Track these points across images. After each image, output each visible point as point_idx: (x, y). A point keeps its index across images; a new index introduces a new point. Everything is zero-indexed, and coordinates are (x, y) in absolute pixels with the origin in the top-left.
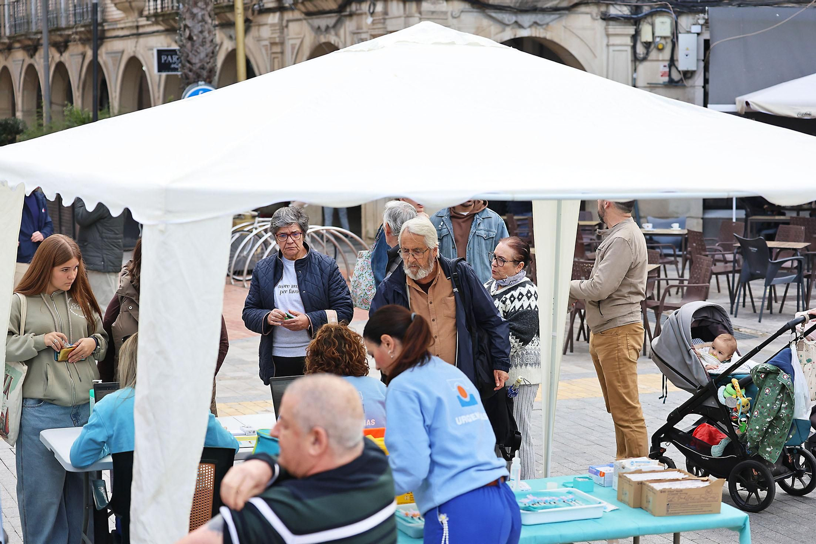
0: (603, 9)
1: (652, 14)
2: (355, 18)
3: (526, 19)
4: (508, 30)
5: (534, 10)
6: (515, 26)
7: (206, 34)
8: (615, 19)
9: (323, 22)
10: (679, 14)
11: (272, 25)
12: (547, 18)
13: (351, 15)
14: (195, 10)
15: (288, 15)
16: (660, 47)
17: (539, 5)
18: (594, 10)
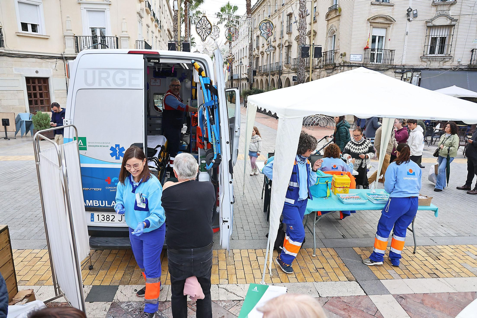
0: (395, 70)
1: (407, 72)
2: (336, 70)
5: (378, 70)
7: (303, 73)
8: (398, 73)
9: (329, 71)
10: (413, 72)
11: (318, 72)
13: (335, 70)
14: (301, 68)
15: (322, 70)
16: (408, 79)
17: (380, 69)
18: (393, 70)
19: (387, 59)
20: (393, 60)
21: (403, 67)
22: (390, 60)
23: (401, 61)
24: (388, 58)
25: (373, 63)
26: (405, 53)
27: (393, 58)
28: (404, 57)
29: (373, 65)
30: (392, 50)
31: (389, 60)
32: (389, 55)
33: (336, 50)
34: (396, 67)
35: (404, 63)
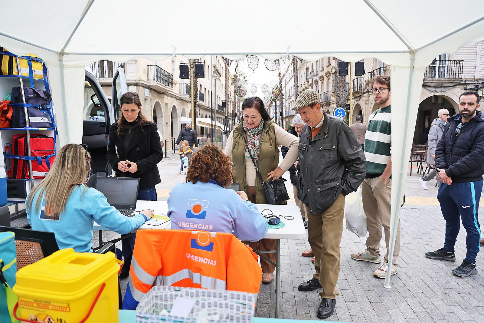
0: (465, 86)
1: (482, 88)
3: (439, 90)
4: (432, 93)
5: (441, 87)
6: (434, 92)
7: (343, 95)
11: (366, 96)
12: (446, 89)
14: (340, 89)
15: (370, 93)
17: (443, 85)
18: (462, 87)
19: (453, 72)
20: (462, 73)
21: (477, 82)
22: (457, 74)
23: (473, 74)
24: (455, 71)
25: (434, 79)
26: (478, 64)
27: (461, 71)
28: (478, 69)
29: (433, 80)
30: (460, 61)
31: (456, 74)
32: (455, 68)
34: (466, 82)
35: (477, 77)
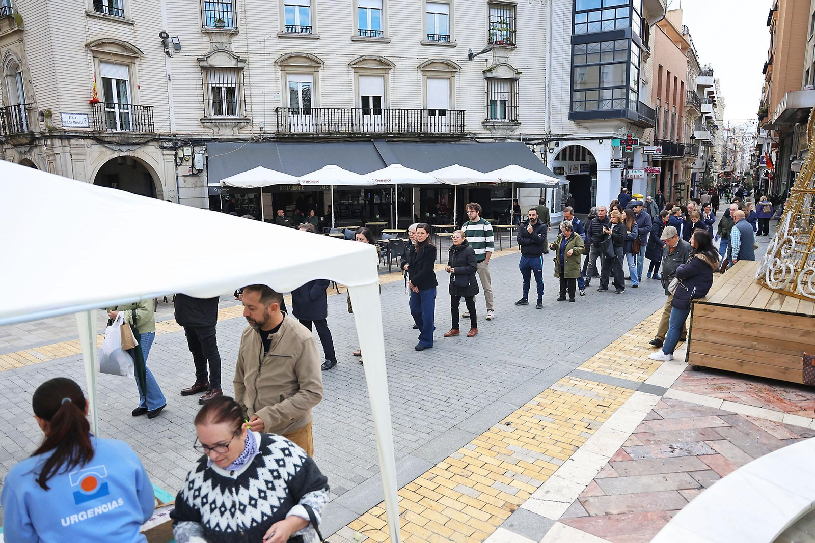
0: (160, 144)
1: (182, 146)
2: (38, 147)
3: (124, 148)
4: (116, 152)
5: (128, 144)
6: (119, 151)
8: (166, 148)
9: (23, 149)
10: (194, 146)
12: (135, 147)
13: (36, 146)
15: (5, 146)
16: (187, 160)
17: (130, 142)
18: (156, 144)
19: (140, 123)
20: (153, 125)
21: (174, 138)
22: (147, 126)
23: (168, 127)
24: (143, 121)
25: (114, 131)
26: (172, 113)
27: (152, 121)
28: (173, 120)
29: (114, 134)
30: (148, 107)
31: (145, 125)
32: (143, 116)
33: (29, 105)
34: (161, 138)
35: (174, 131)
